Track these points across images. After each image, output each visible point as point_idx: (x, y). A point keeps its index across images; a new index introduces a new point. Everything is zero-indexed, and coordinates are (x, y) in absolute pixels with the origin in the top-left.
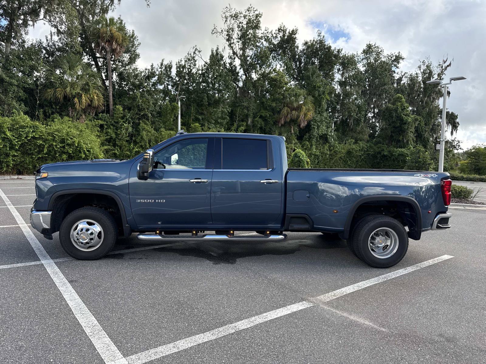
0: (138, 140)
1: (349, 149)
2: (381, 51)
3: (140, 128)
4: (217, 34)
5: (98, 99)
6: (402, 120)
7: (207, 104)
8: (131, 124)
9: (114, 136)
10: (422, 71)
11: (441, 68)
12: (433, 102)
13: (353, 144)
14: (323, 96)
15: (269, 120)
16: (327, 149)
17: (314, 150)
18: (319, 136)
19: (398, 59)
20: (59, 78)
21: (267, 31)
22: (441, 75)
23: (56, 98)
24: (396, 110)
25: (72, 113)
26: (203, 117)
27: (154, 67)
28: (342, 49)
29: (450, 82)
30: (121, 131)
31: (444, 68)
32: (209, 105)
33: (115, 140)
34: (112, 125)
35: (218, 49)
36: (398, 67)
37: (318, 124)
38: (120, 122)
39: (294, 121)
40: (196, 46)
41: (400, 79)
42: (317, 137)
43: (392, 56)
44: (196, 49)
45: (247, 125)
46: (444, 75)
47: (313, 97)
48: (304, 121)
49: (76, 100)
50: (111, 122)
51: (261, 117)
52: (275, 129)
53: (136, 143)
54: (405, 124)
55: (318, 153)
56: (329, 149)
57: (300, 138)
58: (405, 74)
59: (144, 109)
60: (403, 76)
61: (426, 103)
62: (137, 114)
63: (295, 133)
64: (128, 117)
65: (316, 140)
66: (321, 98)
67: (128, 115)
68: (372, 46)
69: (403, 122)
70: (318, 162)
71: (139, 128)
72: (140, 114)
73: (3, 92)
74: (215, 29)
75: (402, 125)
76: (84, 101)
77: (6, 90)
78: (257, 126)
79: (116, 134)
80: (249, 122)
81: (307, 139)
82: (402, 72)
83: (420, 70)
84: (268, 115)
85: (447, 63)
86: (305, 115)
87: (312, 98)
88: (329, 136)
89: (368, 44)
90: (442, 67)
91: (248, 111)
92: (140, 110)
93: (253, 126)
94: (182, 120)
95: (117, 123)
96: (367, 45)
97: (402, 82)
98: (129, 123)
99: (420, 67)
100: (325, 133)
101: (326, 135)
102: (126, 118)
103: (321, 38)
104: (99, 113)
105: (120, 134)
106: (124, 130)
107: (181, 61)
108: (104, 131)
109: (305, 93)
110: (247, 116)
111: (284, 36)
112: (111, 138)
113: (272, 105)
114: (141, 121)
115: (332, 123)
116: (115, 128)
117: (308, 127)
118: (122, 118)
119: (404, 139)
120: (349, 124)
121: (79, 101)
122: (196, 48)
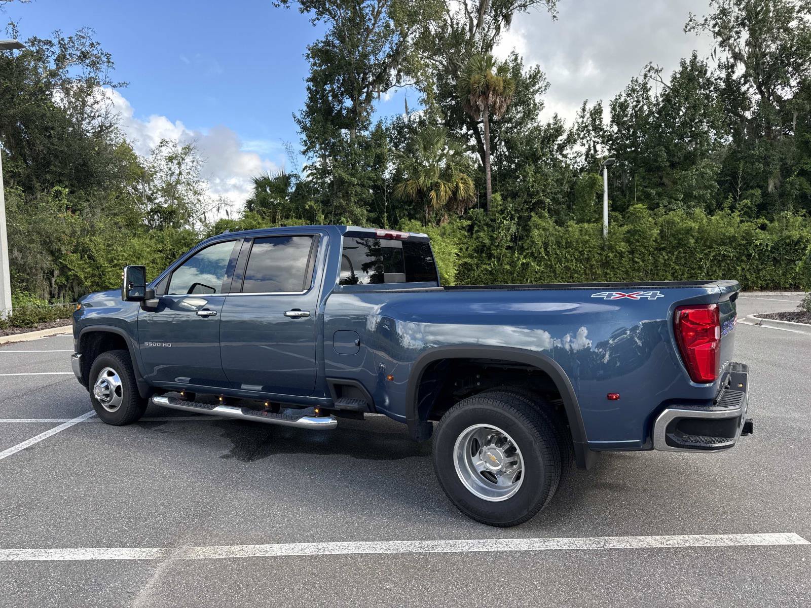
0: (526, 246)
3: (531, 224)
4: (696, 30)
5: (467, 188)
7: (668, 164)
8: (516, 220)
9: (487, 241)
20: (410, 166)
23: (408, 195)
25: (429, 214)
26: (660, 189)
27: (559, 118)
30: (499, 233)
32: (673, 165)
33: (489, 248)
34: (487, 225)
35: (695, 57)
38: (498, 220)
40: (651, 62)
44: (651, 69)
45: (765, 194)
49: (433, 193)
50: (485, 221)
51: (802, 173)
53: (522, 249)
59: (538, 192)
62: (525, 202)
64: (510, 209)
67: (510, 206)
71: (528, 225)
72: (531, 202)
73: (343, 196)
74: (691, 21)
76: (443, 193)
77: (347, 193)
79: (492, 239)
80: (771, 188)
91: (767, 164)
92: (531, 195)
93: (781, 195)
94: (611, 202)
95: (493, 220)
98: (512, 218)
102: (507, 212)
104: (470, 209)
105: (496, 238)
106: (503, 230)
107: (620, 96)
108: (474, 236)
110: (765, 175)
112: (484, 245)
114: (532, 214)
116: (490, 229)
118: (502, 212)
121: (437, 195)
122: (651, 67)
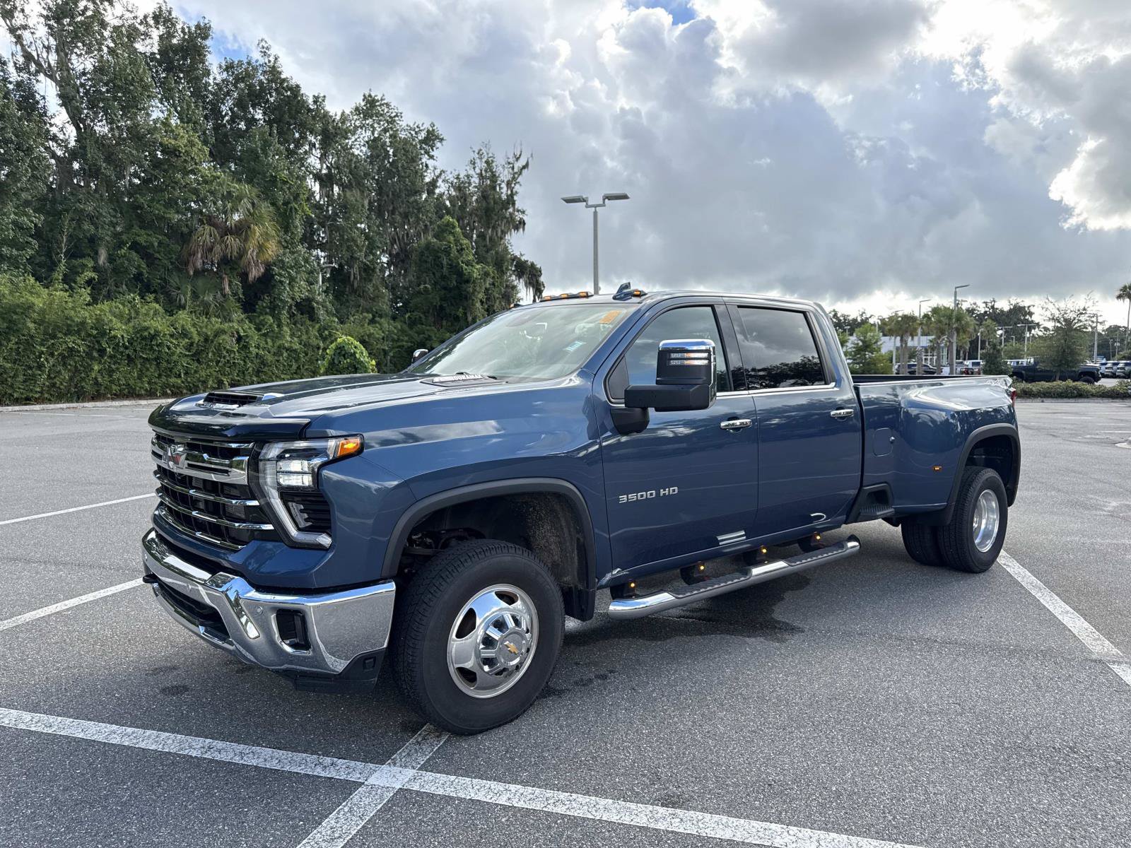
1: (362, 336)
2: (396, 116)
6: (460, 273)
10: (478, 171)
11: (510, 170)
12: (501, 238)
13: (369, 324)
14: (296, 206)
15: (157, 255)
16: (315, 335)
17: (289, 339)
18: (294, 303)
19: (431, 138)
21: (133, 15)
22: (513, 185)
24: (447, 252)
28: (324, 97)
29: (604, 202)
31: (516, 170)
36: (432, 157)
37: (289, 273)
39: (230, 263)
41: (433, 184)
42: (291, 305)
43: (417, 130)
46: (517, 186)
47: (273, 204)
48: (257, 265)
51: (135, 246)
52: (177, 280)
54: (468, 281)
55: (297, 346)
56: (321, 335)
57: (249, 306)
58: (441, 174)
60: (438, 177)
61: (491, 239)
63: (235, 294)
65: (288, 312)
66: (291, 208)
68: (378, 101)
69: (464, 280)
70: (298, 368)
75: (463, 285)
78: (126, 271)
80: (102, 260)
81: (268, 310)
82: (435, 169)
83: (474, 168)
84: (156, 244)
85: (522, 162)
86: (261, 248)
87: (271, 209)
88: (317, 303)
89: (367, 95)
90: (513, 168)
91: (96, 227)
96: (364, 96)
97: (437, 191)
99: (473, 163)
100: (306, 296)
101: (309, 300)
103: (269, 61)
109: (253, 194)
110: (93, 241)
111: (170, 35)
113: (168, 216)
115: (318, 274)
117: (267, 280)
119: (468, 315)
120: (349, 277)
